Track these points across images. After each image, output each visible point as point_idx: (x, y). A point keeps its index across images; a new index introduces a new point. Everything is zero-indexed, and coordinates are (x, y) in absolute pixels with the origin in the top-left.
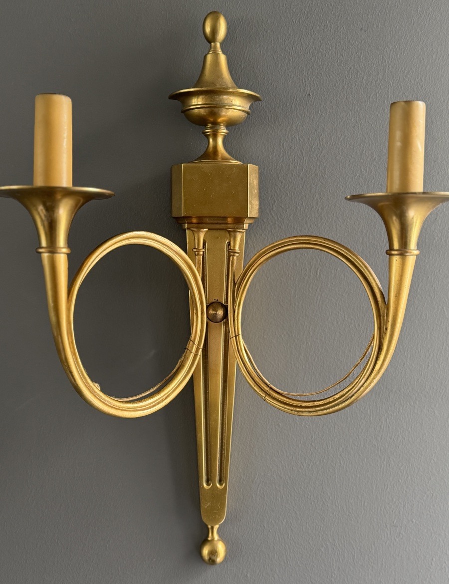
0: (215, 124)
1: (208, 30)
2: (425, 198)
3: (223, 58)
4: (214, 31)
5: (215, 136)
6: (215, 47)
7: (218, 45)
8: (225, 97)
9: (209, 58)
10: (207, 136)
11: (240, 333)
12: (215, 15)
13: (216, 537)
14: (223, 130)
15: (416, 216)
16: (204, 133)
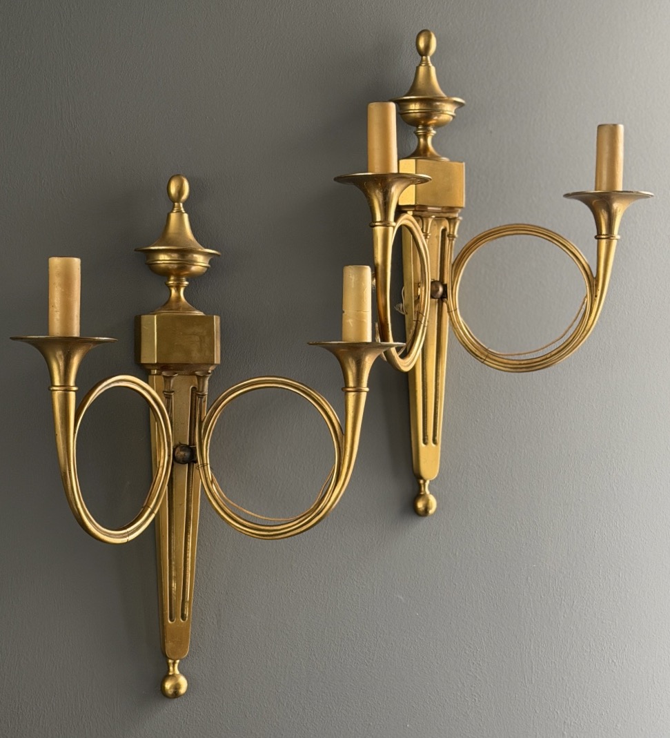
0: (426, 127)
1: (422, 44)
2: (627, 195)
3: (433, 69)
4: (427, 47)
5: (425, 137)
6: (427, 60)
7: (429, 58)
8: (438, 103)
9: (422, 69)
10: (419, 136)
11: (458, 307)
12: (426, 32)
13: (427, 492)
14: (433, 132)
15: (619, 207)
16: (416, 134)
